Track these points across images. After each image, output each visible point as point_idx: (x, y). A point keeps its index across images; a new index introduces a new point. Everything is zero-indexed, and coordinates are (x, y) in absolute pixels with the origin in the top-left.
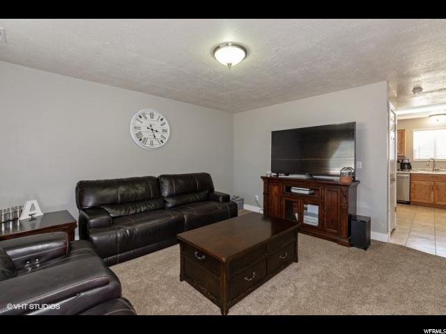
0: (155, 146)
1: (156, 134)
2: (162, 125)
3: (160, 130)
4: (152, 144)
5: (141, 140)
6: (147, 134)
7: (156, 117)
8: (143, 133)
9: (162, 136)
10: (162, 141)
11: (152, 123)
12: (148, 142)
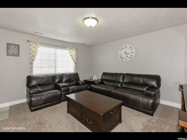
0: (128, 60)
1: (128, 55)
2: (131, 50)
3: (130, 53)
4: (126, 59)
5: (122, 58)
6: (124, 56)
7: (128, 48)
8: (122, 56)
9: (131, 55)
10: (131, 58)
11: (126, 50)
12: (125, 59)
